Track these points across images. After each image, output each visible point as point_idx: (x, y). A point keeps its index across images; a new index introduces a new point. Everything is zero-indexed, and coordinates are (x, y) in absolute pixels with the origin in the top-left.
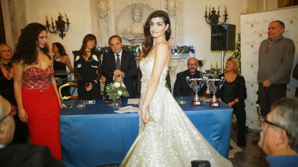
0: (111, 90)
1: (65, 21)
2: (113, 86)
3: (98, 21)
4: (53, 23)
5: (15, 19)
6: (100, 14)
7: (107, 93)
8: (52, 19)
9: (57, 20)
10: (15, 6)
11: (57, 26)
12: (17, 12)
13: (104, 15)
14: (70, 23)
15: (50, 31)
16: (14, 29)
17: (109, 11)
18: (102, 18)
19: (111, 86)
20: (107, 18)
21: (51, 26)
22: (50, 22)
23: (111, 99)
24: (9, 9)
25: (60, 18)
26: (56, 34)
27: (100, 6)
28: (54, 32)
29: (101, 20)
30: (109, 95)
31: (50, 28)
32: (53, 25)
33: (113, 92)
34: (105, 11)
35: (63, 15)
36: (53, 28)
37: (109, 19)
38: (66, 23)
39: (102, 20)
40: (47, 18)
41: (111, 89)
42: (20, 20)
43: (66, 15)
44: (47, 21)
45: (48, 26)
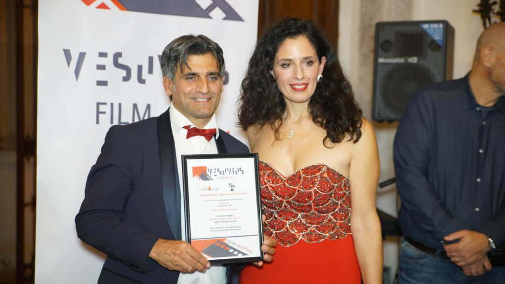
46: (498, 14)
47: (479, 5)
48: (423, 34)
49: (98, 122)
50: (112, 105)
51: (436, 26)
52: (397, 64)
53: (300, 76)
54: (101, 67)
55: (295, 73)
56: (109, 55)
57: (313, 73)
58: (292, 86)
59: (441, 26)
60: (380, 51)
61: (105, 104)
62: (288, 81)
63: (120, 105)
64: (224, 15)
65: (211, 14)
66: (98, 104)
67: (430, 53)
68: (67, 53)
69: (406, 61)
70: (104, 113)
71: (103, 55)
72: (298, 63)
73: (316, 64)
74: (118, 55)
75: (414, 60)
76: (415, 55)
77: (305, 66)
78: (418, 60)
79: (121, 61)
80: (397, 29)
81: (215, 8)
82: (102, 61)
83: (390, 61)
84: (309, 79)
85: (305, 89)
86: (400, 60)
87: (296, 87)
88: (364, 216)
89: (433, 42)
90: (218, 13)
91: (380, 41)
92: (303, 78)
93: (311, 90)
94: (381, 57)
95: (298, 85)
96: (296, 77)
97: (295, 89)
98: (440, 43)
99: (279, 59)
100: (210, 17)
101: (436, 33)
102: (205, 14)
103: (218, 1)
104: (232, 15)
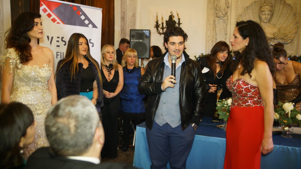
0: (223, 108)
1: (176, 21)
2: (226, 103)
3: (214, 21)
4: (163, 23)
5: (125, 19)
6: (217, 12)
7: (217, 111)
8: (162, 18)
9: (168, 20)
10: (127, 5)
11: (166, 26)
12: (128, 11)
13: (223, 14)
14: (182, 24)
15: (159, 32)
16: (123, 29)
17: (229, 9)
18: (219, 18)
19: (223, 103)
20: (226, 18)
21: (161, 26)
22: (160, 23)
23: (221, 119)
24: (121, 8)
25: (171, 17)
27: (219, 2)
29: (218, 20)
30: (219, 113)
31: (159, 29)
32: (163, 26)
33: (225, 110)
34: (225, 8)
35: (175, 14)
36: (163, 28)
37: (228, 19)
38: (177, 24)
39: (220, 20)
40: (157, 17)
41: (223, 106)
42: (130, 19)
43: (178, 14)
44: (157, 21)
45: (157, 26)
46: (161, 28)
47: (155, 25)
48: (144, 33)
49: (57, 58)
50: (61, 53)
51: (147, 31)
52: (136, 42)
54: (58, 41)
56: (60, 38)
59: (148, 31)
60: (131, 38)
61: (59, 52)
63: (63, 53)
64: (92, 26)
65: (89, 26)
66: (57, 52)
67: (145, 39)
68: (48, 37)
70: (59, 55)
74: (63, 38)
75: (141, 41)
76: (141, 39)
79: (63, 39)
80: (136, 31)
81: (90, 24)
82: (58, 39)
83: (134, 41)
86: (137, 41)
89: (146, 35)
90: (90, 26)
91: (131, 35)
98: (148, 36)
100: (88, 27)
101: (147, 33)
102: (87, 26)
103: (91, 22)
104: (94, 26)
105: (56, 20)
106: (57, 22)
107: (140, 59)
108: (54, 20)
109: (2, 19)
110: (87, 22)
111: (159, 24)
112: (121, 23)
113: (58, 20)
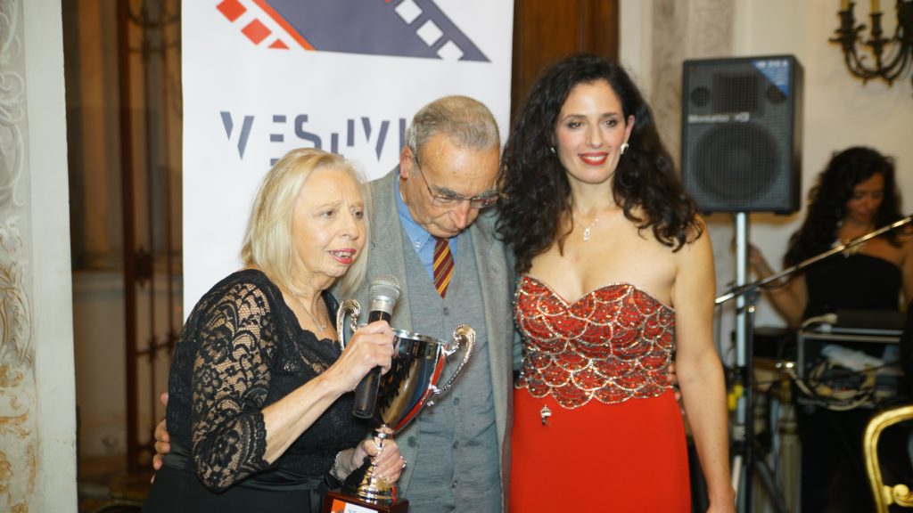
4: (876, 17)
5: (678, 11)
11: (901, 33)
15: (859, 65)
21: (866, 35)
22: (861, 16)
26: (890, 81)
28: (882, 73)
31: (859, 49)
32: (877, 30)
36: (877, 44)
44: (846, 8)
45: (847, 36)
46: (869, 43)
47: (838, 31)
48: (758, 77)
51: (777, 64)
52: (718, 124)
53: (596, 142)
54: (277, 138)
55: (589, 137)
56: (288, 119)
57: (616, 140)
58: (583, 157)
59: (785, 63)
60: (690, 104)
62: (578, 148)
65: (441, 52)
67: (768, 106)
68: (226, 118)
69: (732, 118)
71: (279, 119)
72: (594, 121)
73: (621, 125)
74: (301, 119)
75: (744, 117)
76: (745, 110)
77: (604, 127)
78: (751, 116)
79: (306, 127)
80: (717, 68)
81: (445, 42)
82: (278, 128)
83: (707, 119)
84: (610, 147)
85: (602, 162)
86: (723, 118)
87: (590, 158)
88: (698, 360)
89: (773, 88)
90: (450, 51)
92: (601, 146)
93: (612, 163)
94: (693, 113)
95: (592, 155)
96: (591, 142)
97: (587, 162)
98: (785, 91)
99: (566, 115)
100: (439, 57)
101: (778, 76)
102: (431, 52)
103: (451, 32)
104: (472, 53)
105: (267, 32)
106: (270, 40)
107: (741, 218)
108: (255, 32)
109: (14, 41)
110: (429, 33)
111: (856, 25)
112: (654, 38)
113: (278, 32)
